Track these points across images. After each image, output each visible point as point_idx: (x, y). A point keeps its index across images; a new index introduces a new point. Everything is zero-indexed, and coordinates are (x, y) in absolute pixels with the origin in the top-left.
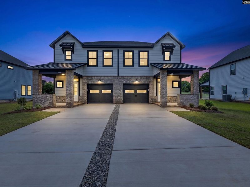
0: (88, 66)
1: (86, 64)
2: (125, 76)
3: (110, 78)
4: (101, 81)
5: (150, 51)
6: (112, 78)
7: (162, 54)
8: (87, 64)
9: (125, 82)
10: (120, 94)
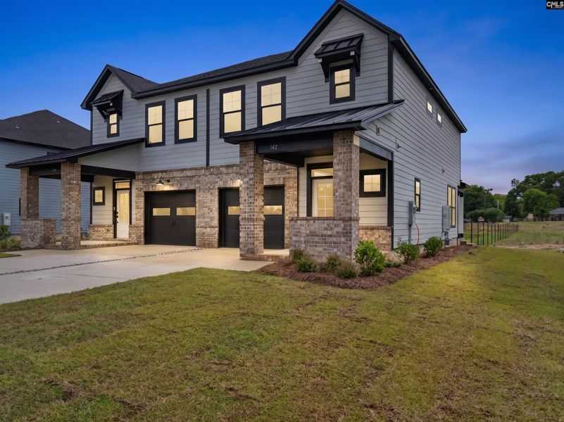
0: (149, 145)
1: (141, 140)
2: (221, 166)
3: (189, 173)
4: (170, 185)
5: (289, 75)
6: (193, 173)
7: (326, 82)
8: (144, 141)
9: (221, 184)
10: (212, 219)
